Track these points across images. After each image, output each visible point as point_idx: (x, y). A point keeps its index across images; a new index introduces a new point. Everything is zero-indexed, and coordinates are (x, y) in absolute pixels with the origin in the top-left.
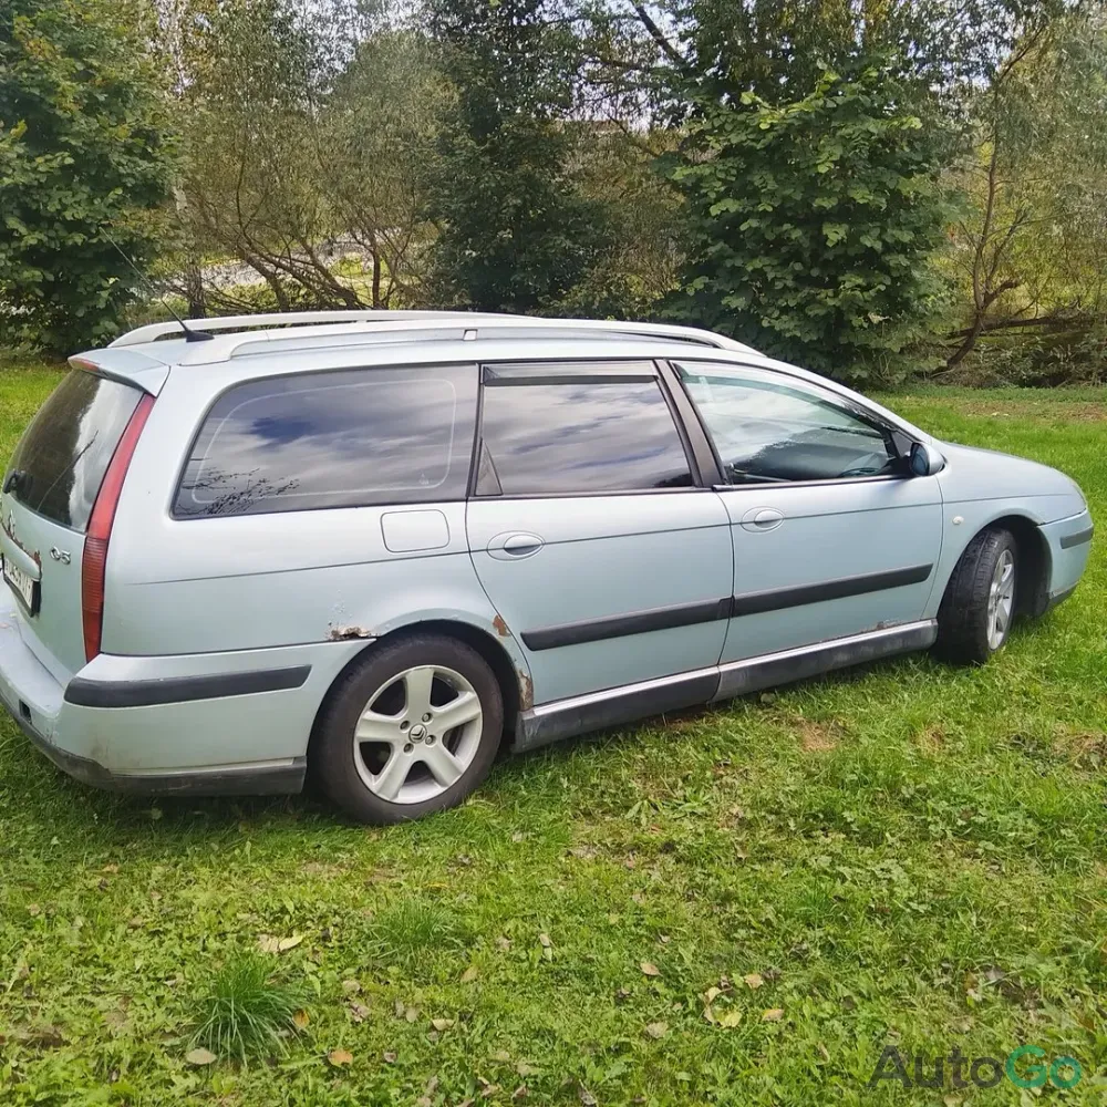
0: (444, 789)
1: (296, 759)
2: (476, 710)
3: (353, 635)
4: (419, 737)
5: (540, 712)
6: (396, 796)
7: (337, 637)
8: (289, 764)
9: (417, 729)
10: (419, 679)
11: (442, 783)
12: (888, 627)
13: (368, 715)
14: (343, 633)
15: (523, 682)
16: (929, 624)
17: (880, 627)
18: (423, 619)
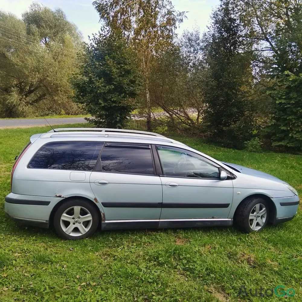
0: (82, 235)
1: (46, 221)
2: (91, 218)
3: (60, 197)
4: (77, 222)
5: (106, 222)
6: (70, 234)
7: (57, 196)
8: (45, 221)
9: (76, 220)
10: (77, 209)
11: (81, 233)
12: (216, 218)
13: (64, 214)
14: (58, 196)
15: (102, 214)
16: (230, 219)
17: (213, 218)
18: (77, 196)
